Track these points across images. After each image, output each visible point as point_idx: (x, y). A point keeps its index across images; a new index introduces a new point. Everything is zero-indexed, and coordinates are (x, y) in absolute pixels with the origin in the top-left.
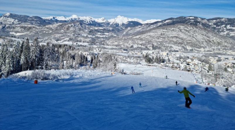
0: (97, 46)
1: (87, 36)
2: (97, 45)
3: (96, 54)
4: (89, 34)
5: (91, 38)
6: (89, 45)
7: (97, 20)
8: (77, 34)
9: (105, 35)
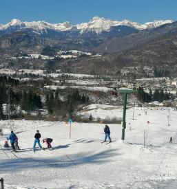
0: (56, 75)
1: (40, 58)
2: (58, 73)
3: (54, 91)
4: (42, 54)
5: (46, 60)
6: (44, 73)
7: (56, 27)
8: (22, 55)
9: (71, 53)
